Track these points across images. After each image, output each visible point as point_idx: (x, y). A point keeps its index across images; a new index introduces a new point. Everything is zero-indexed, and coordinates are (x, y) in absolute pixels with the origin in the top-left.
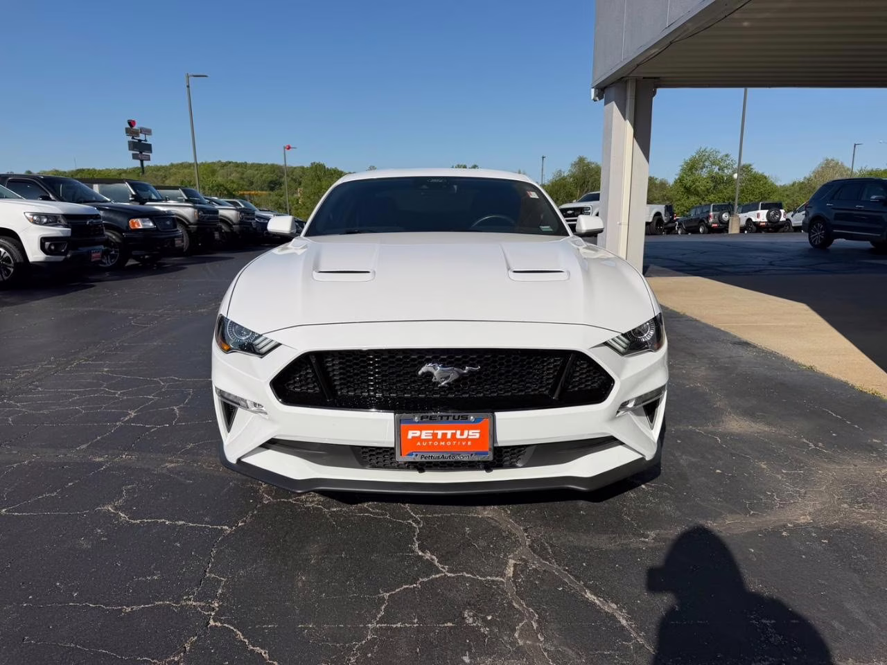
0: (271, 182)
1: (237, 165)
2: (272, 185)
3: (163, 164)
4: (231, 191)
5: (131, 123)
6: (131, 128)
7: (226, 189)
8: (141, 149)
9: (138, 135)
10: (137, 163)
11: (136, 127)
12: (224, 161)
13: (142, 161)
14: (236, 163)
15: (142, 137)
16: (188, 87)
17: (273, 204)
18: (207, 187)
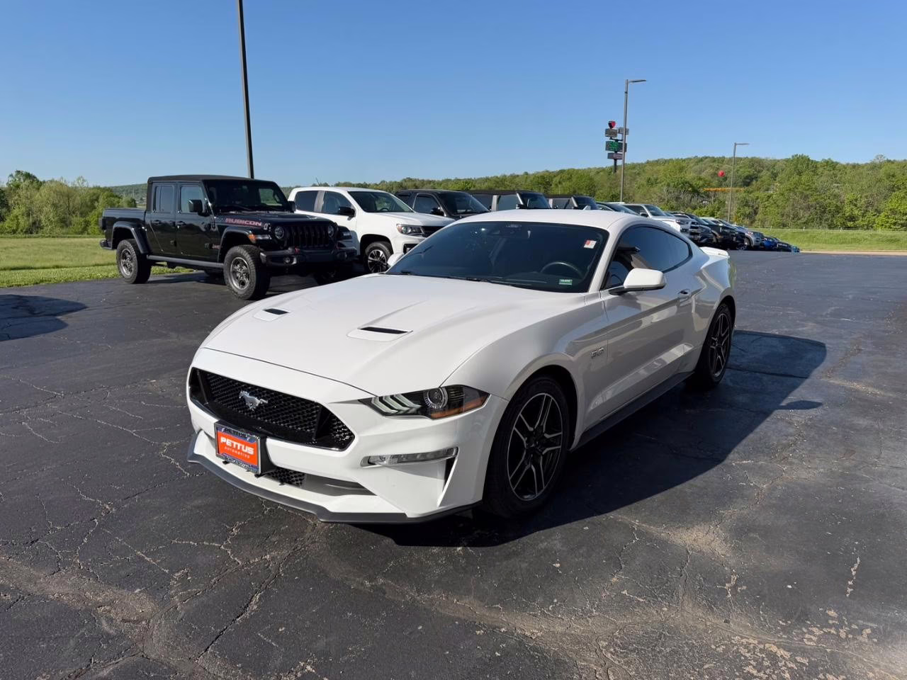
0: (747, 177)
1: (714, 160)
2: (748, 181)
3: (640, 162)
4: (696, 188)
5: (611, 125)
6: (611, 130)
7: (691, 186)
8: (616, 148)
9: (616, 136)
10: (611, 163)
11: (615, 128)
12: (700, 156)
13: (616, 160)
14: (713, 158)
15: (619, 137)
16: (626, 93)
17: (739, 202)
18: (672, 184)
